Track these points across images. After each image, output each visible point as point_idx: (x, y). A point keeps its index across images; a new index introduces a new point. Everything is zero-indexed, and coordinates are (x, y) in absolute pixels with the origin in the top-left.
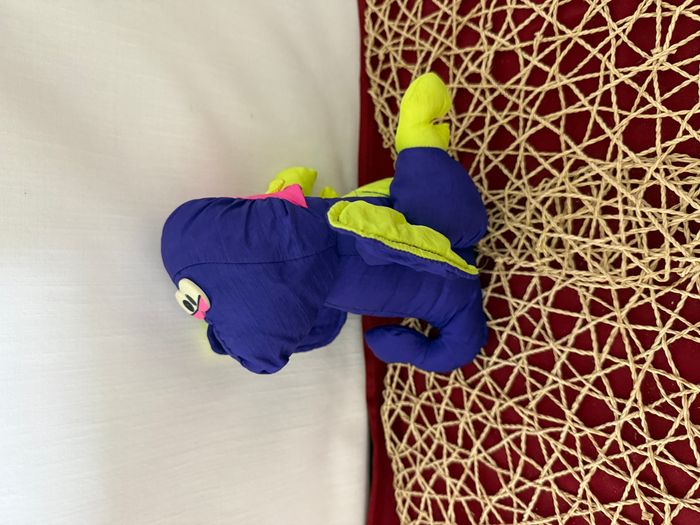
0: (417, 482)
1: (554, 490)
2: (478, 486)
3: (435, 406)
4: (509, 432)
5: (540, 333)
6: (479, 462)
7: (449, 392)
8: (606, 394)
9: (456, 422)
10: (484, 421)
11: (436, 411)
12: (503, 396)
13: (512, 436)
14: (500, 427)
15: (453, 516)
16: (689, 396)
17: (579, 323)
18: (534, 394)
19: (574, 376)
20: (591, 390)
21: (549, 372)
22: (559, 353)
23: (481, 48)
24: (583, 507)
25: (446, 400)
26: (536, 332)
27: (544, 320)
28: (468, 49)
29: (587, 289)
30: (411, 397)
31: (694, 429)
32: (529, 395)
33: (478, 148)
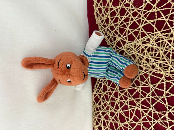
0: (100, 115)
1: (142, 126)
2: (118, 119)
3: (109, 96)
4: (131, 107)
5: (147, 81)
6: (120, 113)
7: (114, 93)
8: (165, 103)
9: (115, 101)
10: (124, 103)
11: (109, 97)
12: (131, 97)
13: (132, 109)
14: (128, 105)
17: (160, 81)
18: (142, 98)
19: (156, 96)
20: (160, 101)
21: (148, 93)
22: (152, 88)
25: (113, 95)
26: (145, 81)
27: (149, 77)
30: (102, 92)
32: (140, 99)
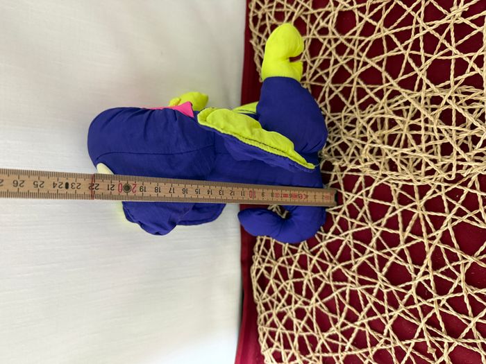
0: (273, 321)
1: (368, 329)
2: (315, 325)
3: (288, 268)
4: (338, 287)
5: (362, 216)
6: (317, 308)
7: (298, 258)
8: (407, 262)
9: (302, 279)
10: (321, 279)
11: (288, 271)
12: (335, 261)
13: (340, 290)
14: (332, 284)
15: (297, 346)
16: (466, 264)
17: (390, 209)
18: (356, 260)
19: (385, 248)
20: (396, 259)
21: (368, 245)
22: (375, 231)
23: (329, 9)
24: (387, 342)
25: (295, 263)
26: (360, 216)
27: (366, 207)
28: (320, 10)
29: (397, 185)
30: (272, 261)
31: (468, 289)
32: (353, 261)
33: (324, 82)
